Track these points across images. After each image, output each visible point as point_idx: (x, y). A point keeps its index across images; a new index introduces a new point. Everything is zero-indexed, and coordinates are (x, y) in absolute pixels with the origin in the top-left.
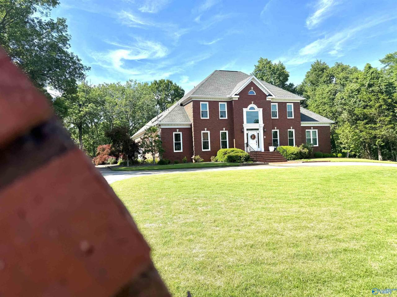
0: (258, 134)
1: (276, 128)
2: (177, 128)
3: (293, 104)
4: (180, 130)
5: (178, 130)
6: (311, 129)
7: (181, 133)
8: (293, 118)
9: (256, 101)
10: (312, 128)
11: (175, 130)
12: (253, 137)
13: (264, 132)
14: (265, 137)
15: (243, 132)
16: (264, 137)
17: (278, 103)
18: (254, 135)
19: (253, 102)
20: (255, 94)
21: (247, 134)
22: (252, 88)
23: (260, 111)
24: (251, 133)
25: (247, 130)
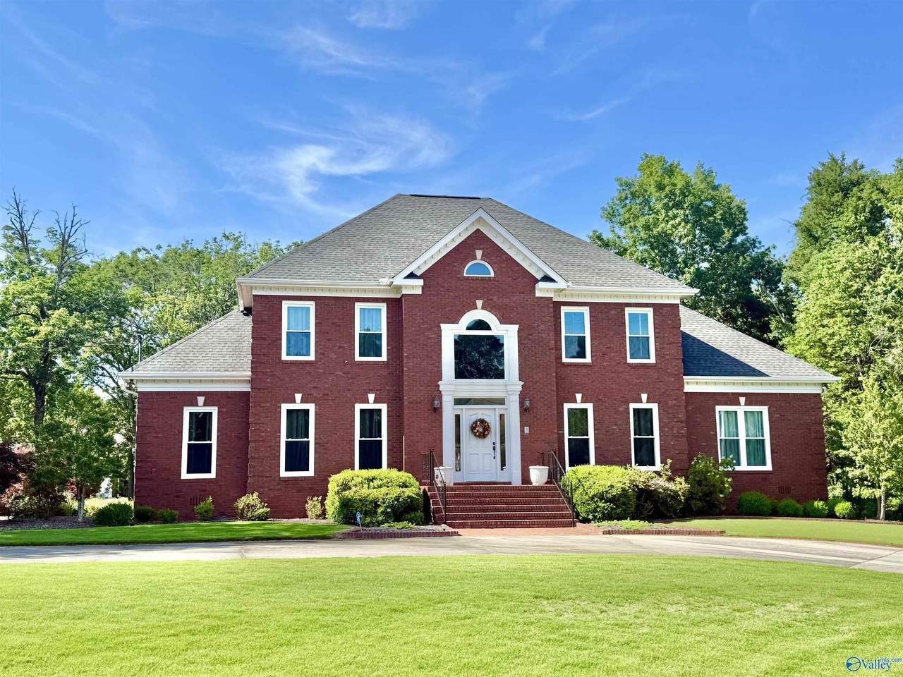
0: (502, 416)
1: (579, 396)
2: (200, 394)
3: (651, 309)
4: (211, 398)
5: (201, 400)
6: (738, 404)
7: (214, 411)
8: (652, 360)
9: (495, 299)
10: (742, 400)
11: (190, 398)
12: (481, 429)
13: (524, 410)
14: (527, 430)
15: (437, 411)
16: (522, 431)
17: (592, 306)
18: (482, 421)
19: (479, 303)
20: (492, 275)
21: (458, 417)
22: (479, 253)
23: (509, 335)
24: (470, 415)
25: (459, 401)
